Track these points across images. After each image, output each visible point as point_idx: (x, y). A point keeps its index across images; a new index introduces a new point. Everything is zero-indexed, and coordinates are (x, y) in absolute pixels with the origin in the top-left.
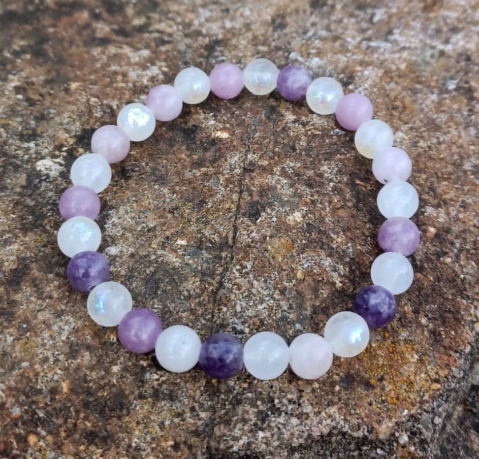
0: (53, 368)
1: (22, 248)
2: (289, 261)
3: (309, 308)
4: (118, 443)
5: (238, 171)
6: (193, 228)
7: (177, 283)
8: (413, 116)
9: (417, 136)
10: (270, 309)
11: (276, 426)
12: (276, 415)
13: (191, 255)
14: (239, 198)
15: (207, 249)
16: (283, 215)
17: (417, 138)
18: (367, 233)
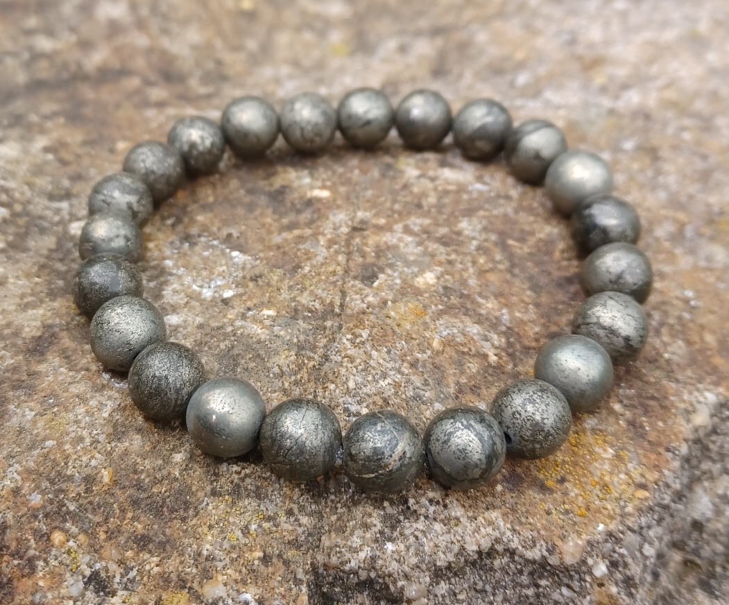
0: (90, 451)
1: (49, 314)
2: (421, 329)
3: (452, 385)
4: (182, 550)
5: (345, 230)
6: (285, 295)
7: (264, 359)
10: (397, 385)
11: (413, 533)
12: (412, 520)
13: (283, 325)
14: (348, 261)
15: (304, 318)
16: (410, 276)
18: (527, 300)
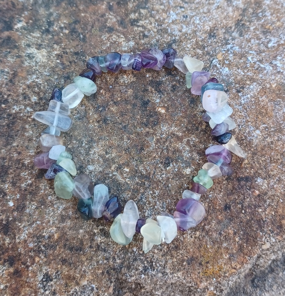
0: (52, 226)
5: (164, 136)
8: (269, 120)
9: (267, 134)
11: (151, 275)
12: (152, 270)
13: (130, 178)
15: (139, 177)
16: (181, 168)
17: (267, 135)
